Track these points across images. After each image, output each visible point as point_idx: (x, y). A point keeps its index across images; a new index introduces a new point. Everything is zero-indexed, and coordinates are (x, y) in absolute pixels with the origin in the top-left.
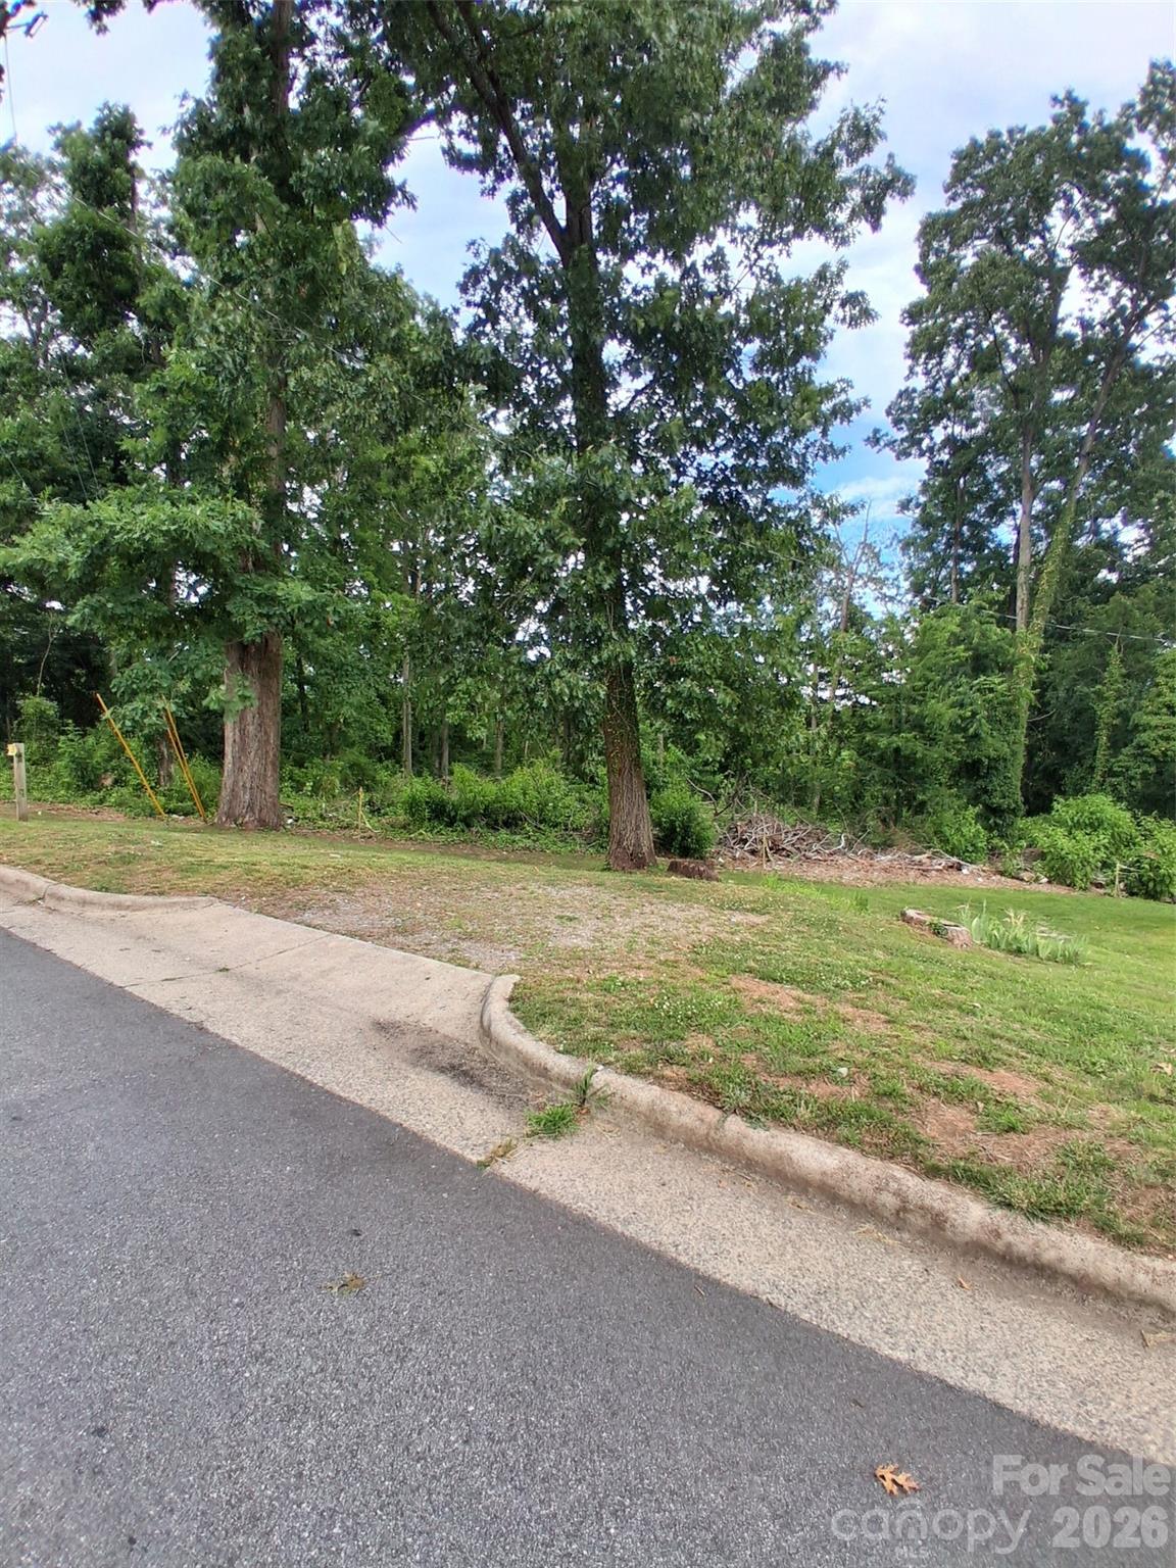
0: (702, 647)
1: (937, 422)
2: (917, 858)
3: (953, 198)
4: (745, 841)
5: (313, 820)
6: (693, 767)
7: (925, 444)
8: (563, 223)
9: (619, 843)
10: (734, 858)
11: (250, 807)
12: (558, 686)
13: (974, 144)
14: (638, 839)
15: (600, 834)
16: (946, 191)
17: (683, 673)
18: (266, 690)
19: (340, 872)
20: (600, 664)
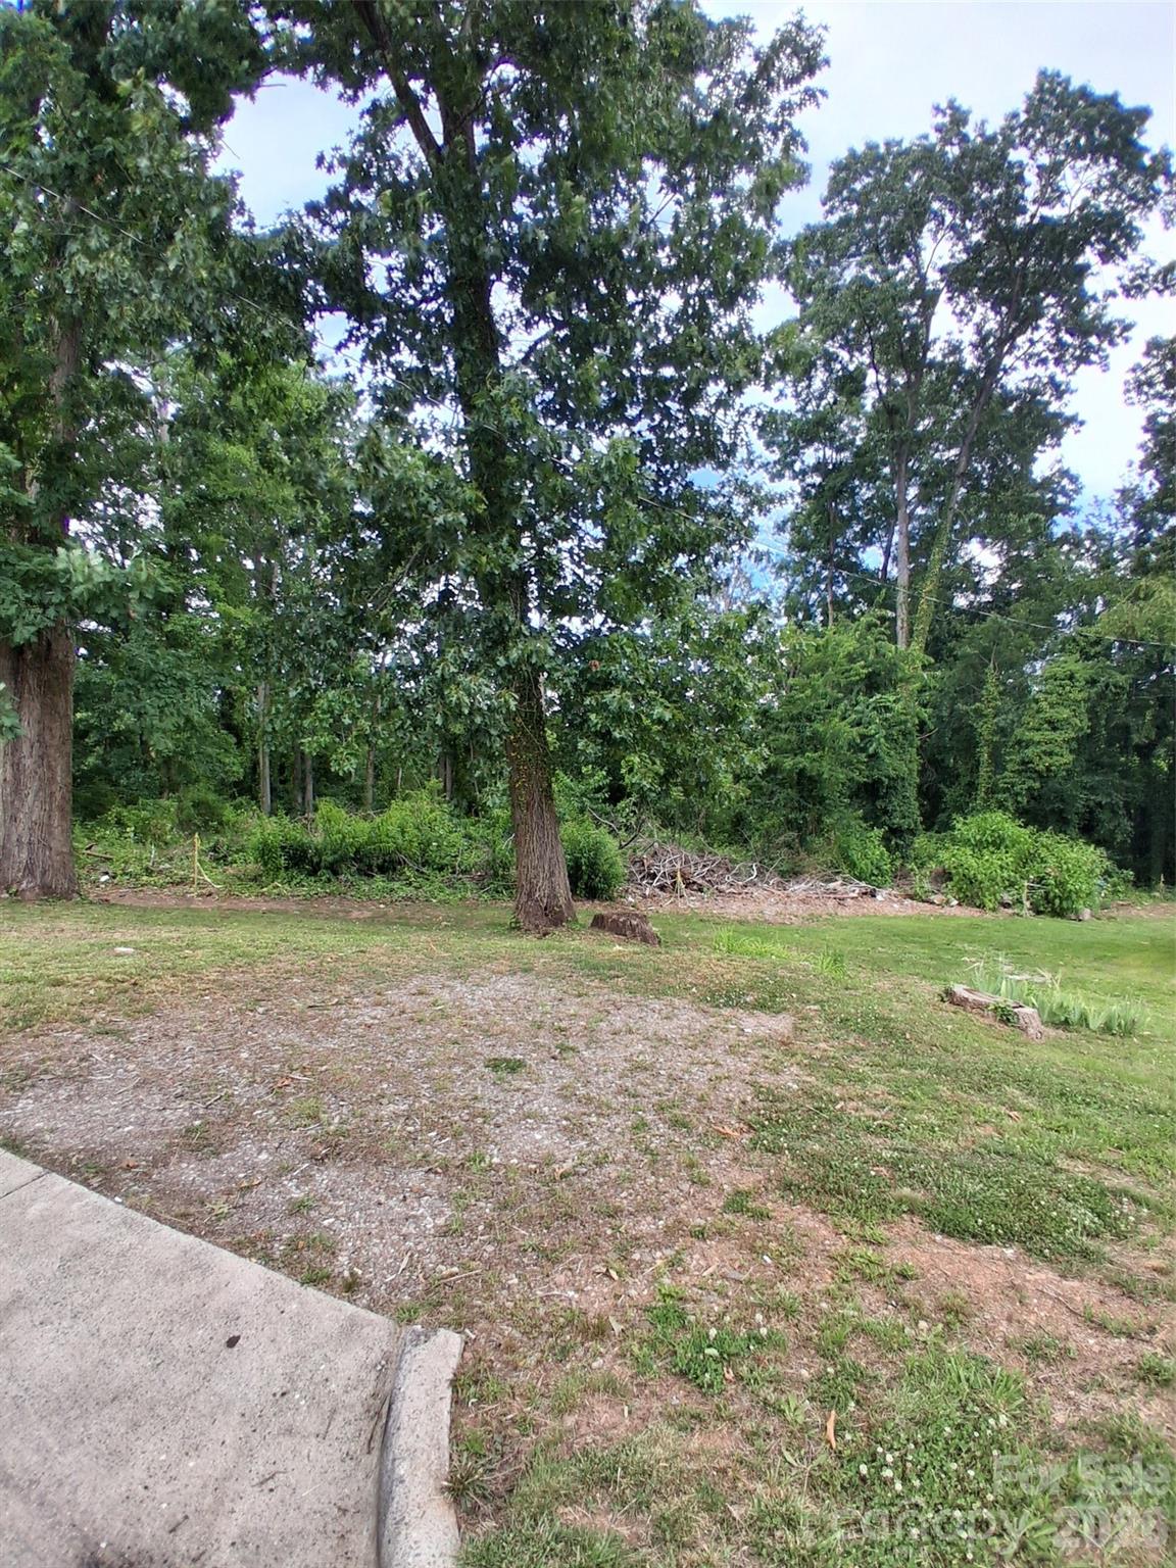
0: (628, 650)
1: (809, 442)
2: (832, 885)
3: (831, 211)
4: (654, 876)
5: (136, 876)
6: (583, 795)
7: (797, 466)
8: (440, 140)
9: (530, 895)
10: (644, 896)
11: (29, 870)
12: (454, 695)
13: (853, 154)
14: (553, 889)
15: (495, 877)
16: (824, 204)
17: (607, 683)
19: (126, 989)
20: (508, 667)
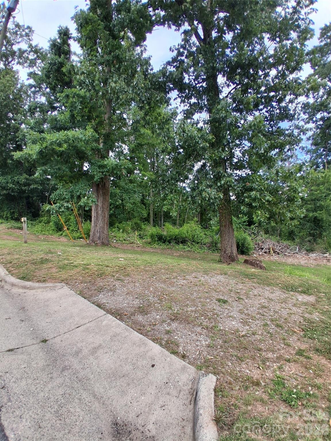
0: (258, 180)
1: (319, 111)
2: (325, 255)
4: (263, 249)
5: (122, 241)
6: (240, 223)
7: (314, 119)
8: (202, 37)
9: (225, 252)
10: (259, 255)
11: (99, 238)
12: (204, 194)
14: (232, 251)
15: (213, 246)
17: (251, 189)
18: (104, 199)
19: (123, 269)
20: (221, 186)
